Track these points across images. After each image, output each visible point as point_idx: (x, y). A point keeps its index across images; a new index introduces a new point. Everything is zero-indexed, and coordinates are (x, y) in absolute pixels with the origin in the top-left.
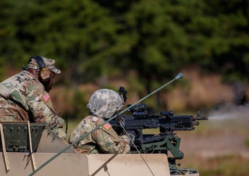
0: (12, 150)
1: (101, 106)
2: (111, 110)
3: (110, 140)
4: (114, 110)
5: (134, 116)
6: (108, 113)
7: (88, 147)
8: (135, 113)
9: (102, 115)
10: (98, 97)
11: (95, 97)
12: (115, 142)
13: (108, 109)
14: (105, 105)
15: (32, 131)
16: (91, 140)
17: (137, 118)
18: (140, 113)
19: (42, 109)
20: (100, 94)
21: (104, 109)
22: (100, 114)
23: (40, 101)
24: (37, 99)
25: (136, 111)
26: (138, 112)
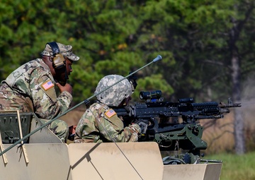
0: (8, 141)
1: (107, 93)
2: (118, 97)
3: (112, 129)
4: (122, 97)
5: (147, 104)
6: (115, 100)
7: (93, 137)
8: (148, 101)
9: (108, 103)
10: (105, 83)
11: (101, 84)
12: (118, 131)
13: (115, 96)
14: (111, 92)
15: (22, 120)
16: (94, 130)
17: (151, 105)
18: (155, 101)
19: (39, 98)
20: (107, 80)
21: (111, 96)
22: (107, 102)
23: (38, 89)
24: (36, 87)
25: (149, 98)
26: (152, 99)
